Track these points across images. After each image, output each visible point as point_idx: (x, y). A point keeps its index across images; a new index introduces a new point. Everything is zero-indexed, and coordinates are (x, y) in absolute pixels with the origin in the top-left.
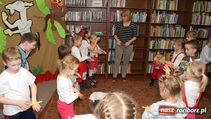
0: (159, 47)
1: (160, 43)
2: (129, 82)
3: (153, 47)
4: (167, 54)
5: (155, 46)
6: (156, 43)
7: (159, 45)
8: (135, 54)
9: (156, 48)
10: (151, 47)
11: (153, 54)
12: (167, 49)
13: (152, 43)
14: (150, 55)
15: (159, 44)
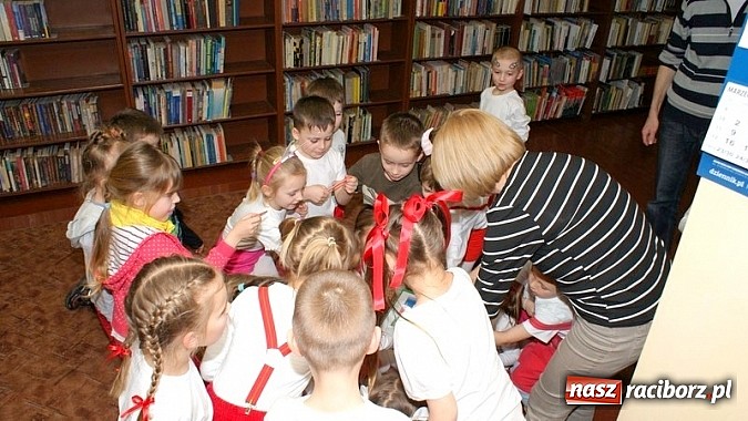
0: (318, 58)
1: (318, 45)
2: (225, 196)
3: (296, 60)
4: (347, 80)
5: (301, 56)
6: (306, 47)
7: (318, 52)
8: (233, 92)
9: (306, 64)
10: (290, 63)
11: (299, 84)
12: (345, 61)
13: (290, 46)
14: (288, 90)
15: (318, 49)
